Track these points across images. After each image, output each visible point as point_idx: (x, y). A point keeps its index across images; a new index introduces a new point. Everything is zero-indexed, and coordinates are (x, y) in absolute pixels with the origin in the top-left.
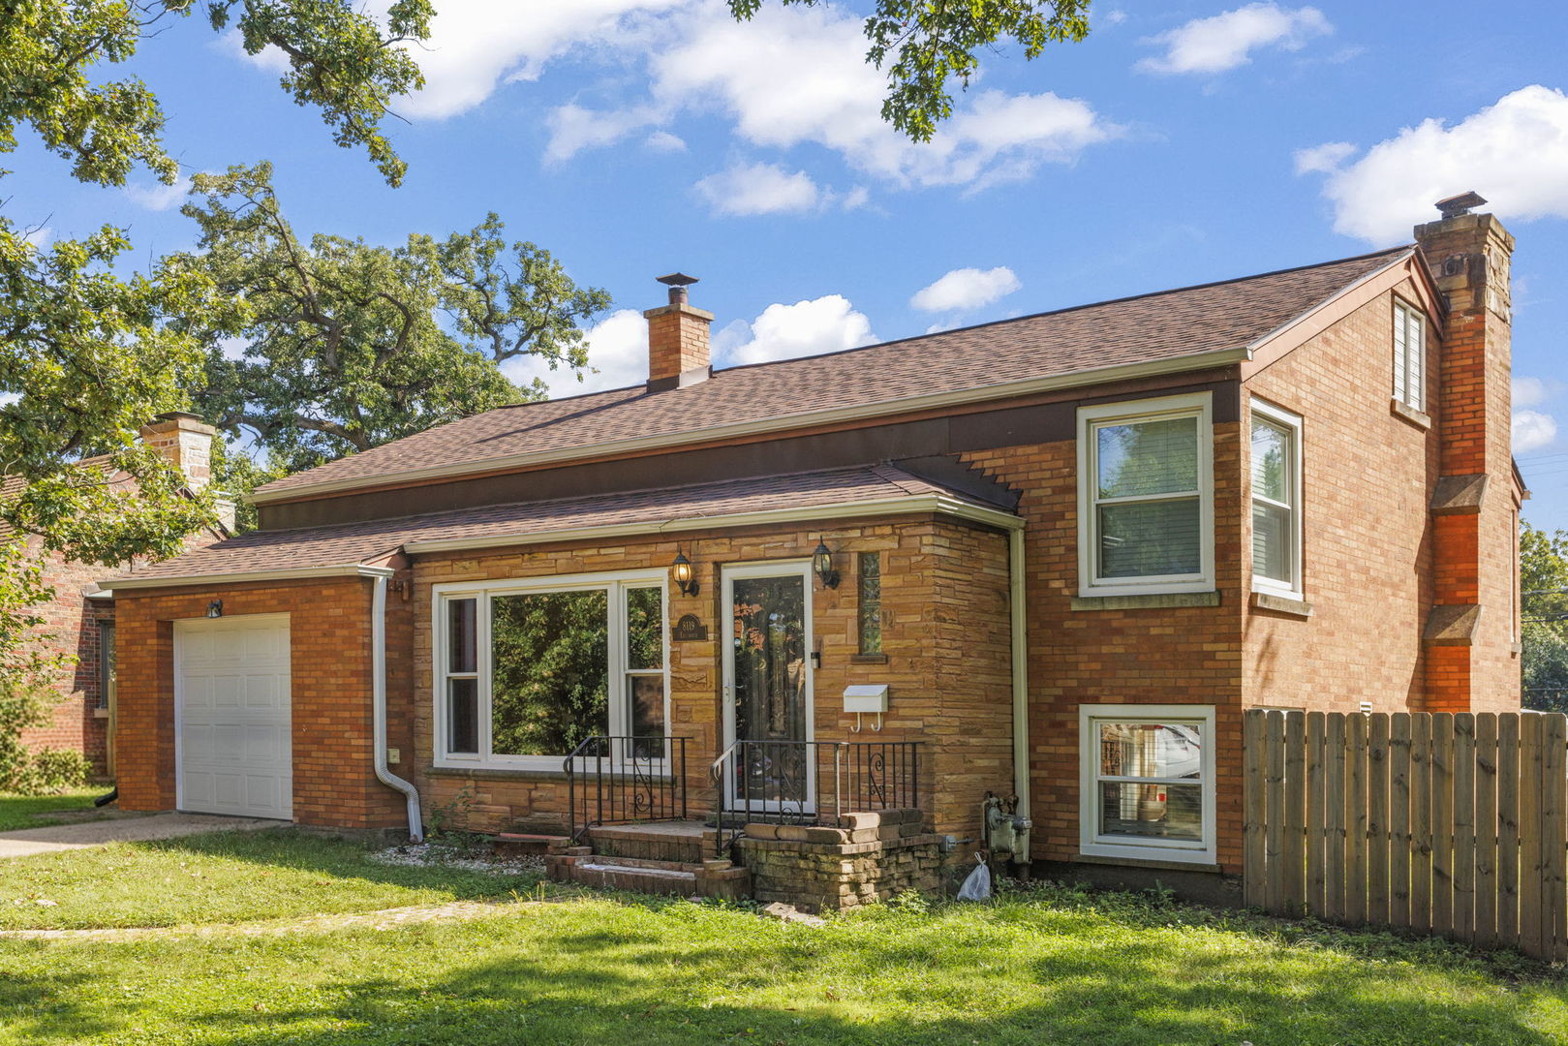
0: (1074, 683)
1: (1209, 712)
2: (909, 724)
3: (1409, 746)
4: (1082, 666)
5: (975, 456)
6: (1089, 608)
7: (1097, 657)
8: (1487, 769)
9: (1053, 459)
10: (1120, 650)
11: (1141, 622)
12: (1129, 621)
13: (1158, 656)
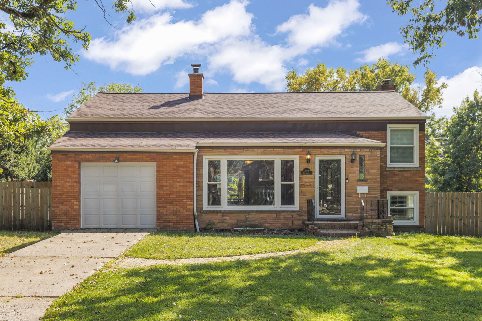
0: (386, 186)
1: (417, 193)
2: (373, 195)
3: (459, 199)
4: (388, 182)
5: (361, 133)
6: (391, 169)
7: (391, 181)
8: (473, 203)
9: (381, 135)
10: (397, 179)
11: (403, 173)
12: (399, 173)
13: (406, 181)
